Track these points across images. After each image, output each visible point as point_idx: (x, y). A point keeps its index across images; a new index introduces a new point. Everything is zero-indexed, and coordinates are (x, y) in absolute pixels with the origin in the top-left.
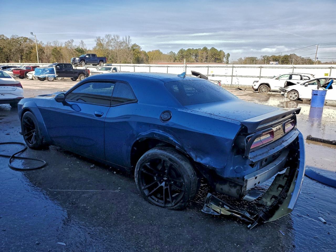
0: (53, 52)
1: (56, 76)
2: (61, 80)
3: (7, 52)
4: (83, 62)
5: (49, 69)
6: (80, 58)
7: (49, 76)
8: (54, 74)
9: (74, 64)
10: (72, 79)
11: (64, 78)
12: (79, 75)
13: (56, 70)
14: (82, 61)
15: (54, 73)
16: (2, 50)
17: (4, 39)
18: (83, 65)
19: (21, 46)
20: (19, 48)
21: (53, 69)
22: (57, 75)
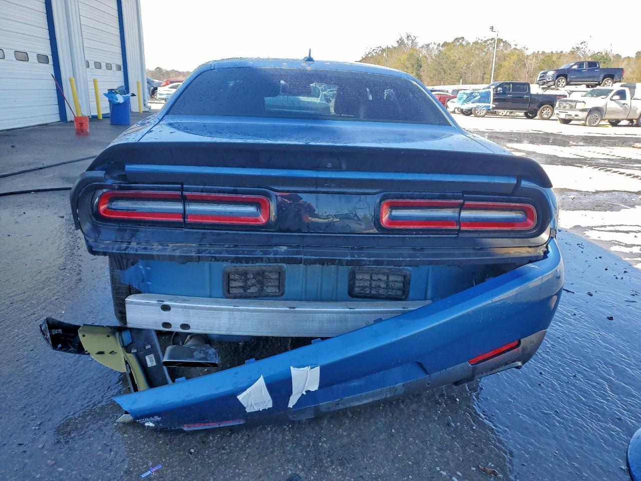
0: (542, 65)
1: (491, 108)
2: (505, 116)
3: (462, 68)
4: (563, 80)
5: (481, 94)
6: (557, 71)
7: (478, 107)
8: (490, 103)
9: (542, 85)
10: (526, 115)
11: (512, 112)
12: (539, 107)
13: (494, 94)
14: (558, 79)
15: (488, 101)
16: (456, 64)
17: (463, 45)
18: (561, 85)
19: (488, 56)
20: (483, 59)
21: (488, 94)
22: (494, 106)
